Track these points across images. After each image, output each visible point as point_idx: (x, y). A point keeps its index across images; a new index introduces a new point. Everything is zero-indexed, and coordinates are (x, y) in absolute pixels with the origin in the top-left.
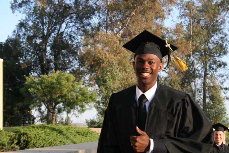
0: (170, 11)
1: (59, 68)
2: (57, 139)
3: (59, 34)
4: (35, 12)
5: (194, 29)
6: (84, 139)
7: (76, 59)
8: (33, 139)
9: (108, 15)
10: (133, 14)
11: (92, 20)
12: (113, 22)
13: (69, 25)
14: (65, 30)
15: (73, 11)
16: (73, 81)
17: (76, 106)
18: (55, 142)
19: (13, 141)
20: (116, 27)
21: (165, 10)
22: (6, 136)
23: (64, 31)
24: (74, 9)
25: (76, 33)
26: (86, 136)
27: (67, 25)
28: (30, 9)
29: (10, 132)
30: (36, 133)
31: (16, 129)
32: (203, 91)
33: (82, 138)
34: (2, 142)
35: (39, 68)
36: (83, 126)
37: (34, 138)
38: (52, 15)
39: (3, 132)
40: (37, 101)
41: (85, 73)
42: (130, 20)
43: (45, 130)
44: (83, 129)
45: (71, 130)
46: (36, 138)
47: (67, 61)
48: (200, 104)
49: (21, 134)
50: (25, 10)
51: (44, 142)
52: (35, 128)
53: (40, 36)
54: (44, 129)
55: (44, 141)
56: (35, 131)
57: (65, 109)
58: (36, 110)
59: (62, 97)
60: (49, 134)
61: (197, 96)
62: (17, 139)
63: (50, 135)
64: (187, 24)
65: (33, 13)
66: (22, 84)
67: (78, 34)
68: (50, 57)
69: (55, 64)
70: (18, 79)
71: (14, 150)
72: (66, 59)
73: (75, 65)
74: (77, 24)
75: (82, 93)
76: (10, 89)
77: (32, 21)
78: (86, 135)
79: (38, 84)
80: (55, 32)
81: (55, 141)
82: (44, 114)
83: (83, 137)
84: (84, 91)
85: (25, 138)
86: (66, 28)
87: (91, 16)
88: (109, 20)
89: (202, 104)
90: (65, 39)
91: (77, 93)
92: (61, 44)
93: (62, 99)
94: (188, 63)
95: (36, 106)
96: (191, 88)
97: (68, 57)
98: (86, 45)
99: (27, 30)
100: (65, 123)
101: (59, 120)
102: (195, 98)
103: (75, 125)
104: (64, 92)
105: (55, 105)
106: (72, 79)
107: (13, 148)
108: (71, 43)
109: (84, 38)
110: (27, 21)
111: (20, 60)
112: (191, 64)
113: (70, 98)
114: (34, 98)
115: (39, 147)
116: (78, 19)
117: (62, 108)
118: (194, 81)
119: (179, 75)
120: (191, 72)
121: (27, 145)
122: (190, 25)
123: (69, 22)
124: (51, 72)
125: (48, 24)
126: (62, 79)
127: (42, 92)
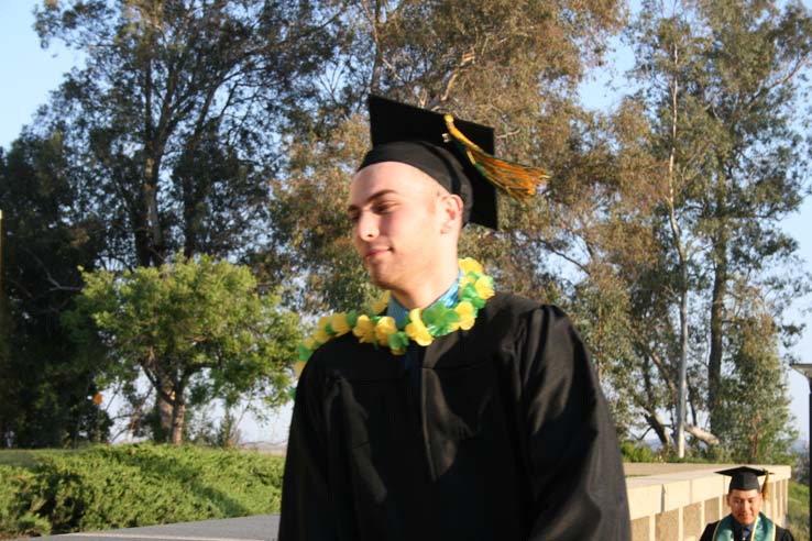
0: (597, 51)
1: (199, 245)
2: (186, 497)
3: (204, 124)
4: (120, 45)
5: (685, 116)
7: (263, 216)
8: (101, 494)
9: (379, 62)
10: (468, 59)
11: (323, 77)
12: (397, 88)
13: (241, 93)
14: (226, 112)
15: (257, 43)
16: (249, 293)
17: (257, 382)
18: (178, 509)
19: (30, 501)
21: (582, 49)
22: (5, 482)
23: (222, 114)
24: (259, 38)
25: (265, 123)
27: (232, 92)
28: (105, 35)
29: (18, 469)
30: (111, 475)
31: (41, 459)
32: (709, 337)
35: (130, 243)
37: (104, 491)
38: (180, 55)
40: (123, 361)
41: (292, 265)
42: (457, 79)
43: (144, 464)
45: (236, 467)
46: (111, 492)
47: (232, 222)
48: (699, 384)
49: (59, 477)
50: (84, 37)
51: (140, 507)
52: (109, 458)
53: (137, 130)
54: (141, 460)
55: (139, 502)
57: (221, 389)
58: (116, 393)
59: (209, 345)
61: (688, 356)
62: (42, 493)
64: (660, 100)
65: (114, 47)
66: (68, 300)
67: (273, 127)
68: (170, 204)
69: (188, 232)
70: (55, 282)
71: (31, 534)
72: (225, 215)
73: (258, 234)
74: (269, 91)
75: (281, 334)
76: (27, 317)
77: (111, 78)
79: (124, 301)
80: (190, 117)
81: (178, 504)
82: (144, 407)
84: (287, 326)
85: (70, 493)
86: (228, 104)
87: (319, 65)
88: (381, 78)
89: (706, 383)
90: (227, 143)
91: (264, 335)
92: (210, 162)
93: (209, 356)
94: (658, 237)
95: (117, 378)
96: (670, 326)
97: (234, 207)
98: (297, 164)
99: (90, 109)
100: (215, 441)
101: (196, 429)
102: (682, 359)
103: (251, 449)
104: (215, 329)
105: (182, 377)
106: (247, 285)
107: (27, 525)
108: (247, 158)
109: (295, 141)
110: (90, 77)
111: (64, 215)
112: (671, 240)
113: (238, 353)
114: (110, 349)
115: (121, 525)
116: (273, 73)
117: (209, 385)
118: (680, 299)
119: (626, 278)
120: (670, 269)
121: (77, 515)
122: (671, 102)
123: (241, 83)
124: (174, 258)
125: (168, 88)
126: (211, 282)
127: (140, 328)
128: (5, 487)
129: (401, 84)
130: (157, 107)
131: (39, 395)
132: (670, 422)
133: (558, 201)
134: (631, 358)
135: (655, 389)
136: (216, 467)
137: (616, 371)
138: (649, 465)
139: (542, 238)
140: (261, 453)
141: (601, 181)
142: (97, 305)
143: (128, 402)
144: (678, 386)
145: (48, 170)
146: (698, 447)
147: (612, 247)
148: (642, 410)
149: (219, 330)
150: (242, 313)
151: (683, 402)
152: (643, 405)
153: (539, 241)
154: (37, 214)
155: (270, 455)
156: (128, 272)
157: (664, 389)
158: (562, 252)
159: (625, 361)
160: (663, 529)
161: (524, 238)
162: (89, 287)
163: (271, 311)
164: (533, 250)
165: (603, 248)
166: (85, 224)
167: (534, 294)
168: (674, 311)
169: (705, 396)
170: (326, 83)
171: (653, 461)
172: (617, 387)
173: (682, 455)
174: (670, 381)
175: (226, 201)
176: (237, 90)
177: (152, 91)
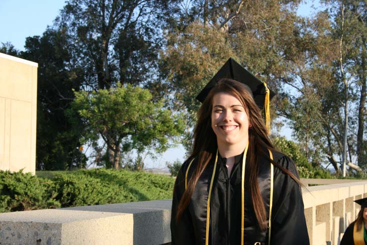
1: (127, 79)
2: (121, 193)
3: (128, 24)
5: (347, 21)
6: (163, 194)
7: (155, 66)
8: (83, 191)
11: (182, 3)
12: (216, 8)
13: (145, 10)
14: (138, 19)
16: (149, 101)
17: (152, 141)
18: (117, 198)
19: (52, 194)
20: (220, 16)
22: (41, 185)
23: (137, 20)
25: (156, 24)
26: (167, 190)
27: (141, 10)
29: (46, 180)
30: (87, 182)
31: (56, 175)
32: (357, 122)
33: (160, 192)
34: (33, 195)
35: (96, 78)
36: (162, 173)
37: (84, 189)
39: (36, 180)
40: (92, 132)
41: (168, 88)
42: (244, 4)
44: (162, 178)
45: (143, 179)
46: (87, 190)
47: (141, 69)
48: (353, 143)
51: (100, 197)
52: (87, 175)
53: (99, 27)
54: (101, 176)
55: (100, 194)
57: (136, 145)
58: (89, 146)
59: (131, 124)
61: (348, 131)
62: (57, 190)
63: (109, 186)
64: (336, 14)
66: (67, 104)
67: (160, 26)
68: (113, 61)
69: (121, 73)
70: (62, 96)
71: (52, 208)
72: (138, 66)
73: (152, 75)
74: (158, 10)
75: (163, 120)
76: (49, 112)
77: (87, 3)
78: (167, 188)
79: (93, 105)
80: (122, 21)
81: (117, 196)
82: (102, 153)
83: (162, 190)
84: (166, 116)
85: (69, 190)
86: (140, 15)
88: (209, 4)
89: (356, 143)
90: (139, 33)
91: (155, 120)
92: (131, 42)
93: (130, 129)
94: (335, 76)
95: (90, 139)
96: (339, 117)
97: (142, 62)
98: (171, 43)
99: (78, 18)
100: (133, 168)
101: (125, 163)
102: (345, 132)
103: (150, 172)
104: (134, 118)
105: (119, 139)
106: (148, 98)
107: (50, 204)
108: (148, 40)
109: (169, 32)
110: (78, 3)
111: (66, 65)
112: (341, 78)
113: (144, 128)
114: (87, 126)
115: (92, 204)
116: (160, 1)
117: (130, 143)
118: (345, 105)
119: (320, 94)
120: (340, 91)
121: (72, 200)
122: (341, 14)
123: (146, 6)
124: (115, 85)
125: (113, 8)
126: (132, 97)
127: (100, 117)
128: (41, 187)
129: (218, 6)
130: (108, 16)
131: (54, 147)
132: (339, 161)
133: (289, 60)
134: (322, 131)
135: (333, 145)
136: (134, 179)
137: (314, 137)
138: (328, 180)
139: (282, 77)
140: (154, 173)
141: (309, 50)
142: (81, 107)
143: (94, 150)
144: (343, 144)
145: (59, 46)
146: (352, 172)
147: (313, 80)
148: (327, 155)
149: (135, 118)
150: (146, 110)
151: (345, 152)
152: (327, 153)
153: (280, 78)
155: (158, 174)
156: (94, 92)
157: (337, 146)
158: (291, 83)
159: (319, 133)
160: (336, 210)
161: (274, 77)
162: (77, 98)
163: (159, 109)
164: (277, 82)
165: (309, 81)
166: (75, 70)
167: (278, 102)
168: (342, 110)
169: (355, 148)
170: (184, 6)
171: (331, 178)
172: (315, 145)
173: (344, 175)
174: (339, 142)
176: (143, 9)
177: (106, 9)
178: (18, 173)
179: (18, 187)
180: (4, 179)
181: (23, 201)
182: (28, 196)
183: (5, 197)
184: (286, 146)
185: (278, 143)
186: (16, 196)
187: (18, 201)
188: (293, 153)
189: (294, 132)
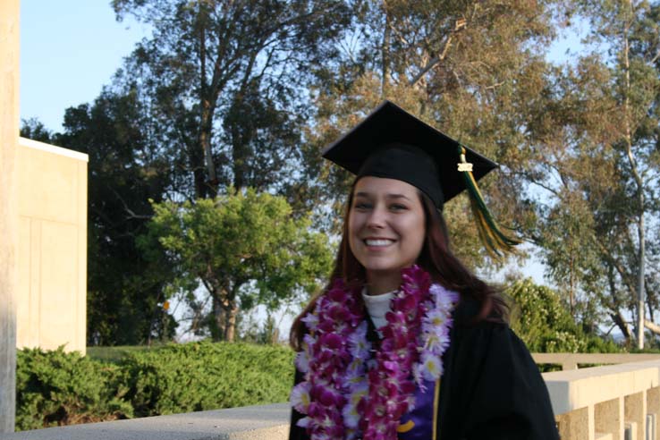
0: (568, 14)
1: (245, 180)
2: (240, 385)
3: (248, 82)
4: (181, 19)
7: (297, 156)
8: (172, 382)
9: (388, 29)
10: (461, 25)
11: (342, 41)
12: (403, 49)
13: (277, 56)
14: (265, 72)
15: (289, 15)
16: (286, 218)
17: (294, 291)
18: (234, 394)
19: (117, 389)
20: (411, 64)
21: (555, 13)
22: (96, 373)
23: (263, 74)
24: (291, 12)
25: (297, 80)
27: (270, 56)
28: (168, 11)
29: (106, 363)
30: (180, 367)
31: (125, 354)
34: (84, 391)
35: (190, 179)
37: (175, 380)
38: (228, 27)
39: (87, 364)
41: (320, 195)
42: (453, 42)
43: (206, 358)
45: (279, 360)
46: (181, 380)
47: (271, 161)
48: (655, 287)
49: (139, 369)
50: (151, 13)
51: (204, 392)
52: (179, 353)
53: (194, 88)
54: (204, 355)
55: (203, 389)
56: (177, 361)
57: (264, 297)
59: (256, 260)
60: (218, 369)
61: (646, 265)
62: (125, 381)
63: (219, 373)
65: (174, 21)
66: (141, 225)
67: (304, 83)
68: (222, 147)
69: (237, 169)
70: (129, 211)
72: (266, 155)
73: (292, 171)
74: (300, 54)
75: (312, 252)
76: (109, 240)
77: (174, 47)
79: (186, 226)
80: (237, 77)
81: (234, 390)
82: (203, 312)
84: (318, 246)
85: (148, 382)
86: (267, 65)
87: (340, 32)
88: (390, 42)
90: (267, 98)
91: (299, 253)
92: (253, 113)
93: (255, 269)
94: (620, 168)
95: (181, 288)
96: (630, 241)
97: (273, 149)
98: (324, 113)
100: (261, 339)
101: (245, 329)
102: (640, 268)
104: (261, 248)
105: (234, 287)
106: (284, 212)
107: (114, 408)
108: (283, 109)
109: (321, 94)
110: (157, 45)
111: (137, 157)
112: (630, 171)
113: (279, 267)
114: (176, 265)
115: (189, 407)
116: (303, 39)
117: (255, 294)
118: (638, 219)
120: (629, 195)
121: (154, 400)
123: (278, 48)
124: (225, 191)
125: (219, 53)
126: (255, 210)
127: (200, 248)
128: (97, 377)
129: (406, 46)
132: (631, 320)
133: (537, 140)
134: (598, 267)
135: (619, 293)
136: (264, 360)
137: (586, 279)
138: (616, 355)
139: (524, 171)
141: (571, 122)
142: (165, 230)
143: (189, 308)
144: (638, 290)
145: (125, 122)
146: (655, 340)
147: (581, 176)
148: (608, 310)
149: (263, 249)
150: (281, 234)
151: (641, 303)
152: (609, 306)
153: (521, 174)
154: (116, 158)
156: (188, 203)
157: (627, 293)
158: (541, 182)
159: (594, 270)
160: (630, 408)
161: (509, 171)
163: (302, 231)
164: (516, 181)
165: (574, 178)
166: (154, 164)
167: (518, 216)
168: (633, 229)
170: (345, 46)
171: (618, 352)
172: (587, 291)
173: (641, 347)
174: (631, 286)
175: (267, 144)
176: (274, 54)
177: (206, 56)
178: (55, 352)
179: (55, 377)
180: (31, 364)
181: (65, 403)
182: (75, 394)
183: (34, 397)
184: (535, 296)
185: (521, 290)
186: (53, 393)
187: (57, 403)
188: (548, 309)
189: (547, 270)
